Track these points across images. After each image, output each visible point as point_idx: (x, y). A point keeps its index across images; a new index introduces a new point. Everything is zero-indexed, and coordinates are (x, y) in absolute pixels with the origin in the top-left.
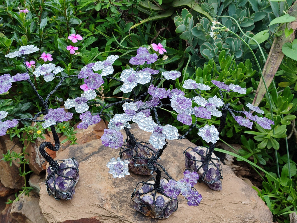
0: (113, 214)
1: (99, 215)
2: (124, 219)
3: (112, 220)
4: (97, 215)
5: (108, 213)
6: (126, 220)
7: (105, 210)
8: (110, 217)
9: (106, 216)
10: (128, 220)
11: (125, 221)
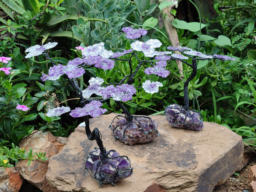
0: (165, 172)
2: (176, 172)
3: (166, 179)
4: (155, 180)
5: (160, 174)
6: (178, 172)
7: (156, 174)
8: (164, 176)
9: (161, 177)
10: (180, 171)
11: (177, 173)
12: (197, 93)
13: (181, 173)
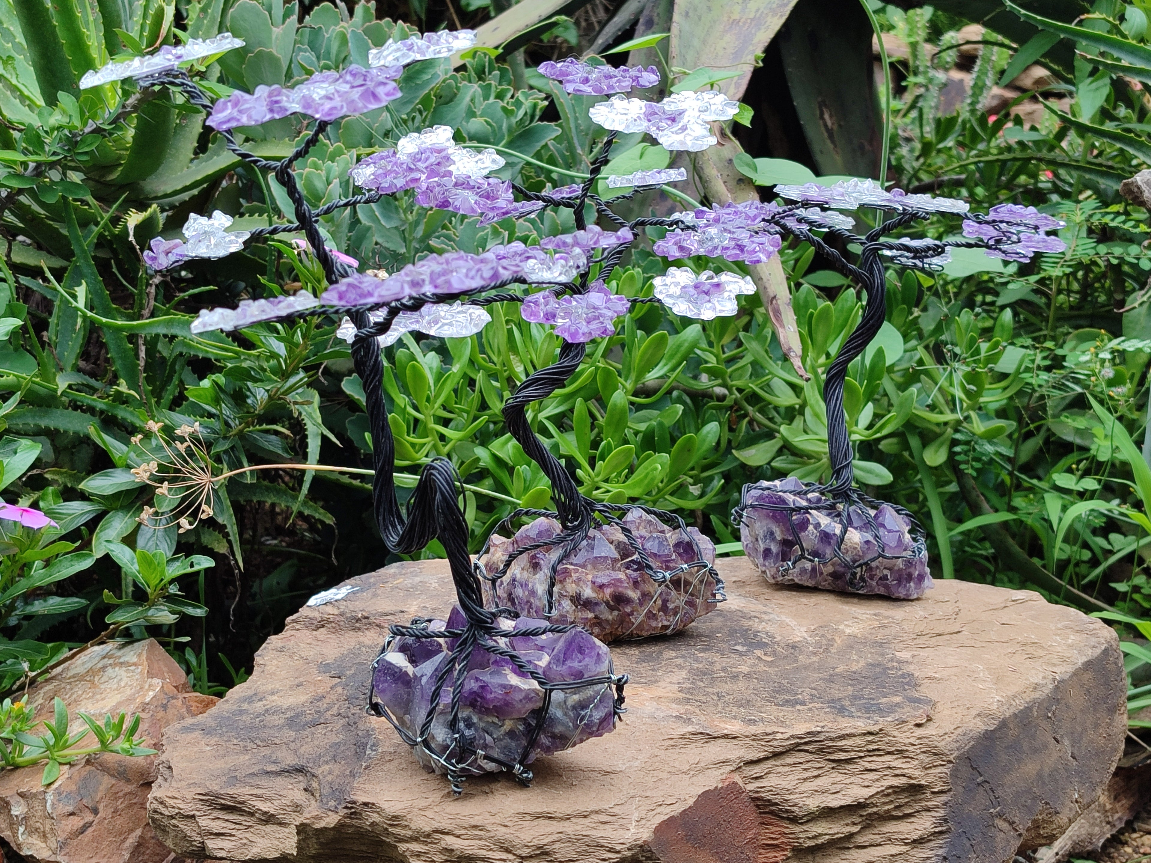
0: (779, 736)
1: (735, 766)
2: (833, 735)
3: (787, 769)
4: (732, 768)
5: (754, 743)
6: (843, 737)
7: (735, 742)
8: (776, 755)
9: (759, 761)
10: (853, 731)
11: (839, 744)
12: (869, 471)
13: (858, 741)
